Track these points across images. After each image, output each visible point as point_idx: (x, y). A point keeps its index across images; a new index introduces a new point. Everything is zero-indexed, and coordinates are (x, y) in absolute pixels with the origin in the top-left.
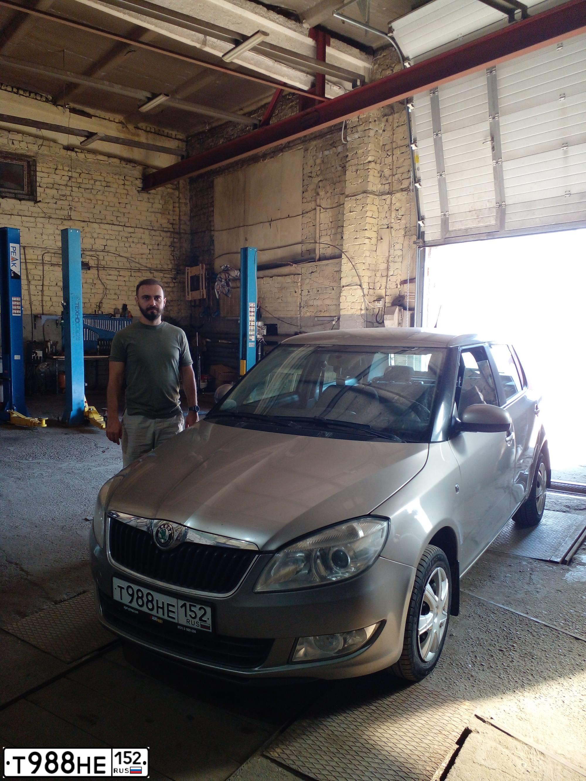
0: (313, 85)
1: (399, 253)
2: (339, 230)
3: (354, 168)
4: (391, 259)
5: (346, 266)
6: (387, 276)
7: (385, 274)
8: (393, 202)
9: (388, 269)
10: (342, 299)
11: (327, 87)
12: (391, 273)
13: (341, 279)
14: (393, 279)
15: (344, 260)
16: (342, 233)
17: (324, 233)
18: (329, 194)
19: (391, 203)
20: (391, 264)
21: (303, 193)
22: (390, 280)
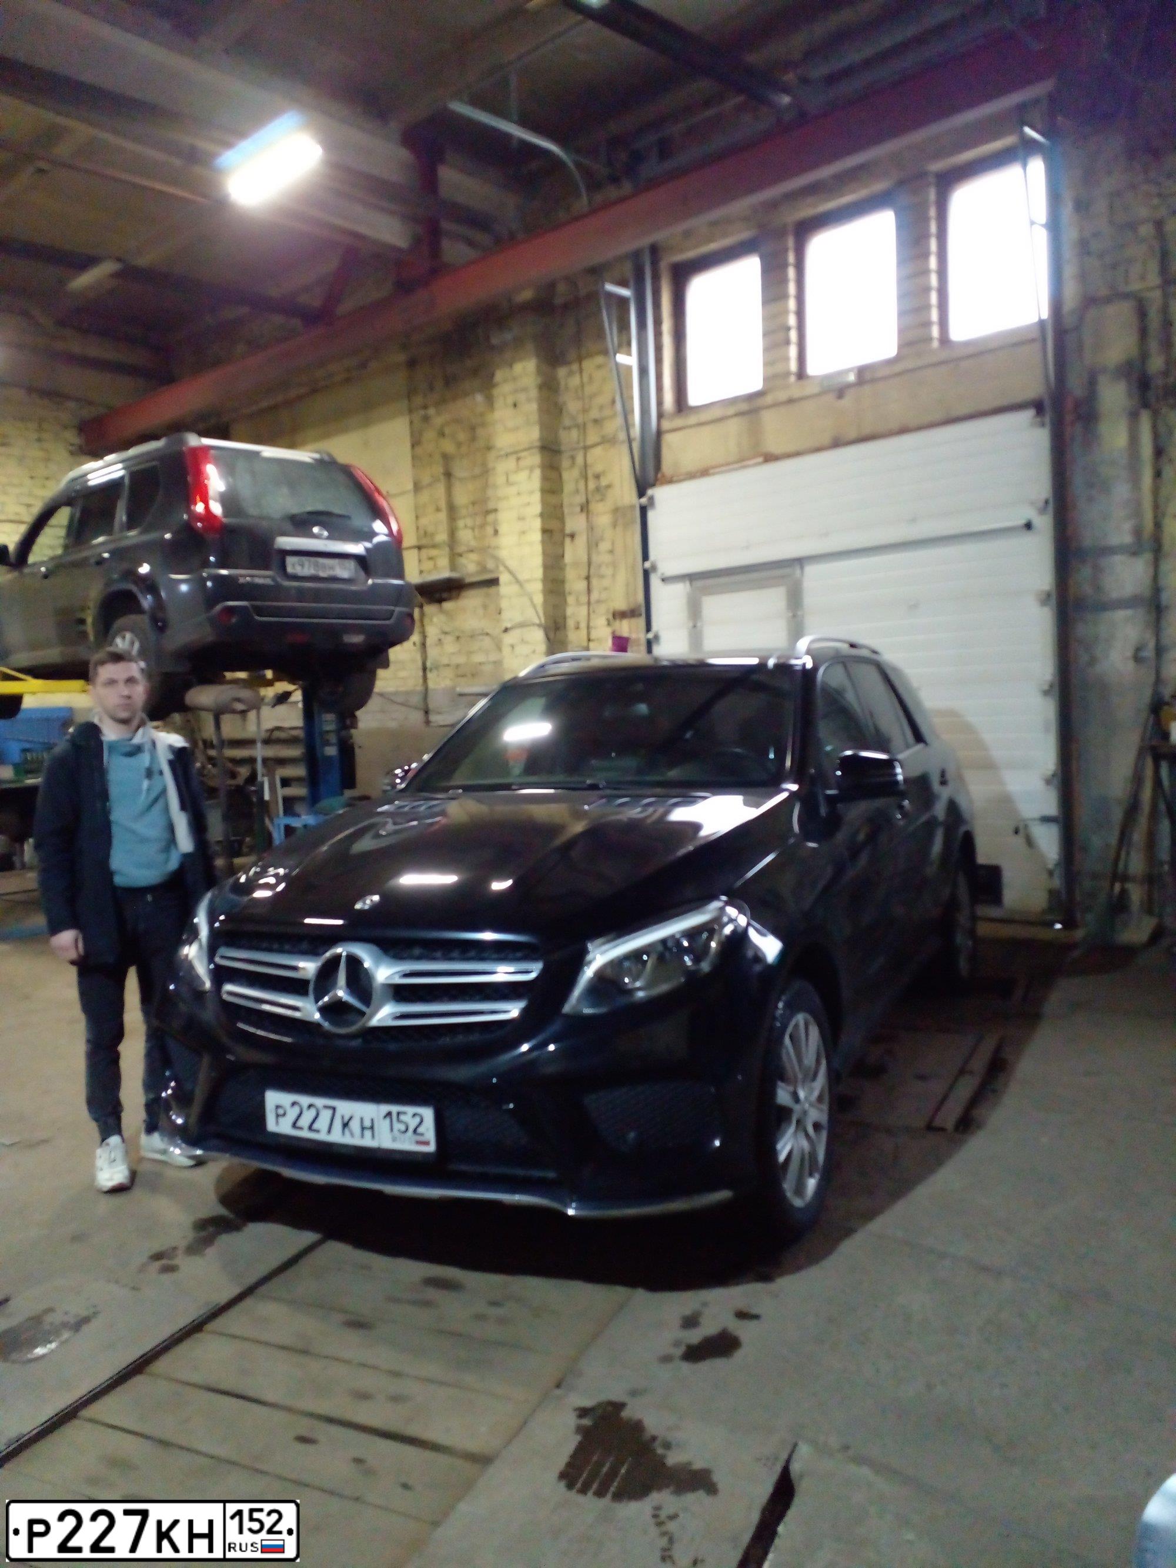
0: (417, 241)
1: (606, 558)
2: (491, 518)
3: (510, 400)
4: (592, 571)
5: (506, 587)
6: (589, 603)
7: (584, 599)
8: (590, 460)
9: (589, 590)
10: (506, 650)
11: (446, 244)
12: (595, 596)
13: (500, 613)
14: (602, 609)
15: (504, 578)
16: (495, 523)
17: (461, 523)
18: (464, 449)
19: (586, 466)
20: (594, 582)
21: (413, 446)
22: (594, 612)
